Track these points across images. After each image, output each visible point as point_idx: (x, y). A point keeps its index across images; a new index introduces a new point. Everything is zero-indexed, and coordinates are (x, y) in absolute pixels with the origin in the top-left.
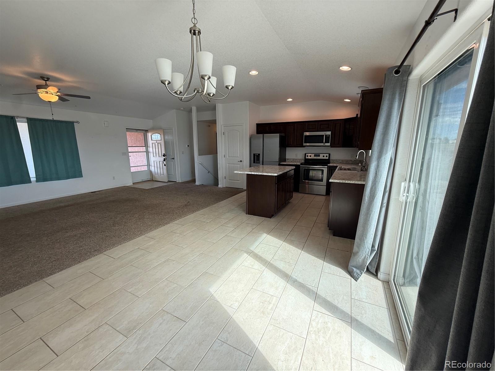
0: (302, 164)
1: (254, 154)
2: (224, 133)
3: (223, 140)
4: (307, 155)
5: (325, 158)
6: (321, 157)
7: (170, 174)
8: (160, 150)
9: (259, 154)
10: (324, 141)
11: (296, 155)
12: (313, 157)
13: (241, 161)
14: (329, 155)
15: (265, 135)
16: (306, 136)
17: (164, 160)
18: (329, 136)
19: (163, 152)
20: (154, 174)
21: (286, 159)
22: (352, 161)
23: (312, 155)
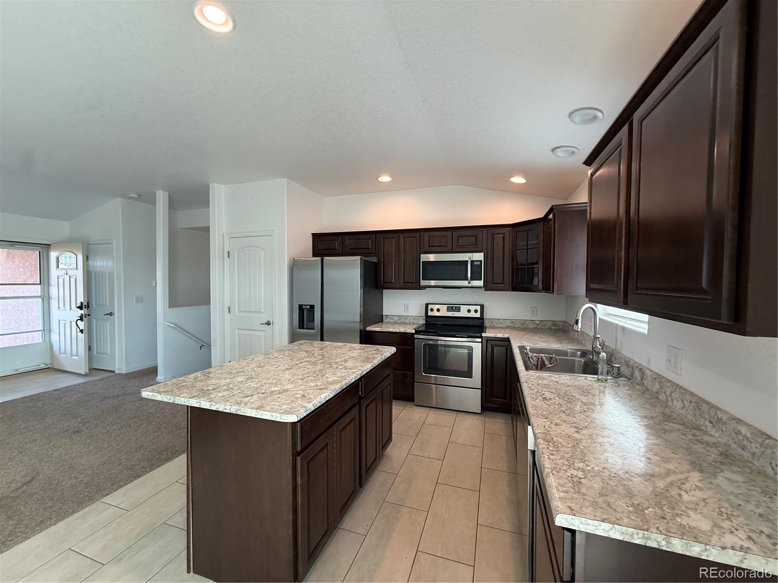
0: (417, 332)
1: (300, 306)
2: (229, 252)
3: (227, 272)
4: (430, 307)
5: (473, 315)
6: (463, 313)
7: (101, 353)
8: (73, 293)
9: (312, 307)
10: (469, 276)
11: (406, 308)
12: (444, 312)
13: (268, 324)
14: (482, 307)
15: (326, 258)
16: (427, 264)
17: (81, 319)
18: (479, 263)
19: (81, 299)
20: (58, 352)
21: (382, 316)
22: (534, 323)
23: (444, 308)
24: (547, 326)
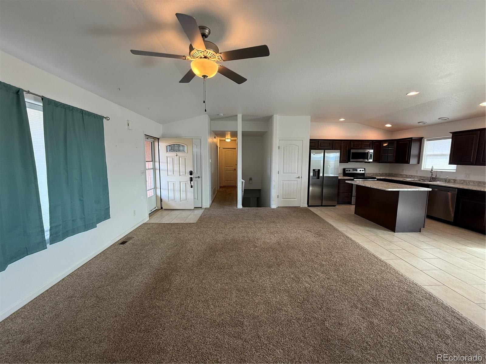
1: (314, 170)
2: (279, 147)
3: (278, 155)
4: (346, 169)
5: (362, 172)
6: (358, 172)
8: (182, 166)
9: (319, 170)
13: (299, 178)
14: (365, 169)
16: (353, 153)
17: (191, 180)
18: (371, 153)
19: (190, 169)
20: (167, 200)
22: (380, 174)
23: (351, 170)
24: (384, 175)
